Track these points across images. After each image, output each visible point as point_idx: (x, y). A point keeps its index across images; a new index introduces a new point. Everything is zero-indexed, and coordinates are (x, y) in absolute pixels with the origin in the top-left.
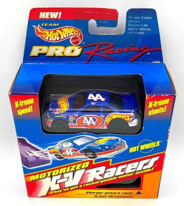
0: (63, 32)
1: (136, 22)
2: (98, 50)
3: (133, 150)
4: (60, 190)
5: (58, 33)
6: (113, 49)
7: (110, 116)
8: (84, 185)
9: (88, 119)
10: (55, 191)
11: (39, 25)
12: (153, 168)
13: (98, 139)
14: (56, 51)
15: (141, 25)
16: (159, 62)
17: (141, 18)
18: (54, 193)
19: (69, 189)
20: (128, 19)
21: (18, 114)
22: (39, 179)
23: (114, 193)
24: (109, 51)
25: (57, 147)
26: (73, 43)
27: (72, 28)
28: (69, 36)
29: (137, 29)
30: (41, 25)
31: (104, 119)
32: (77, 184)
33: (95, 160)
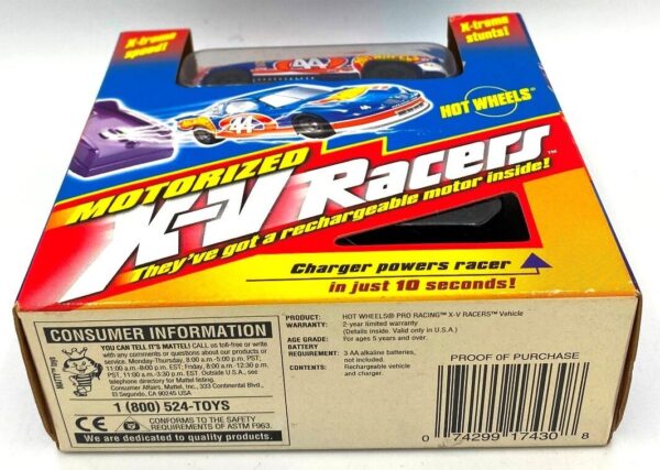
4: (177, 262)
8: (283, 236)
10: (152, 267)
12: (546, 160)
18: (146, 276)
19: (216, 251)
23: (420, 266)
25: (206, 115)
32: (257, 230)
33: (329, 142)
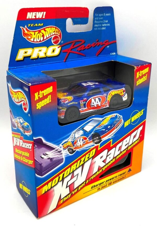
0: (46, 32)
1: (100, 18)
2: (73, 47)
3: (127, 124)
4: (69, 195)
5: (42, 33)
6: (84, 45)
7: (110, 93)
9: (95, 100)
10: (65, 198)
11: (26, 26)
12: (139, 139)
13: (103, 120)
14: (40, 52)
15: (103, 21)
16: (114, 54)
17: (104, 15)
18: (64, 201)
19: (77, 189)
20: (94, 16)
21: (37, 108)
22: (51, 187)
23: (113, 179)
24: (81, 48)
25: (70, 139)
26: (54, 42)
27: (53, 27)
28: (51, 36)
29: (100, 25)
30: (27, 26)
31: (107, 97)
32: (85, 180)
33: (100, 144)
